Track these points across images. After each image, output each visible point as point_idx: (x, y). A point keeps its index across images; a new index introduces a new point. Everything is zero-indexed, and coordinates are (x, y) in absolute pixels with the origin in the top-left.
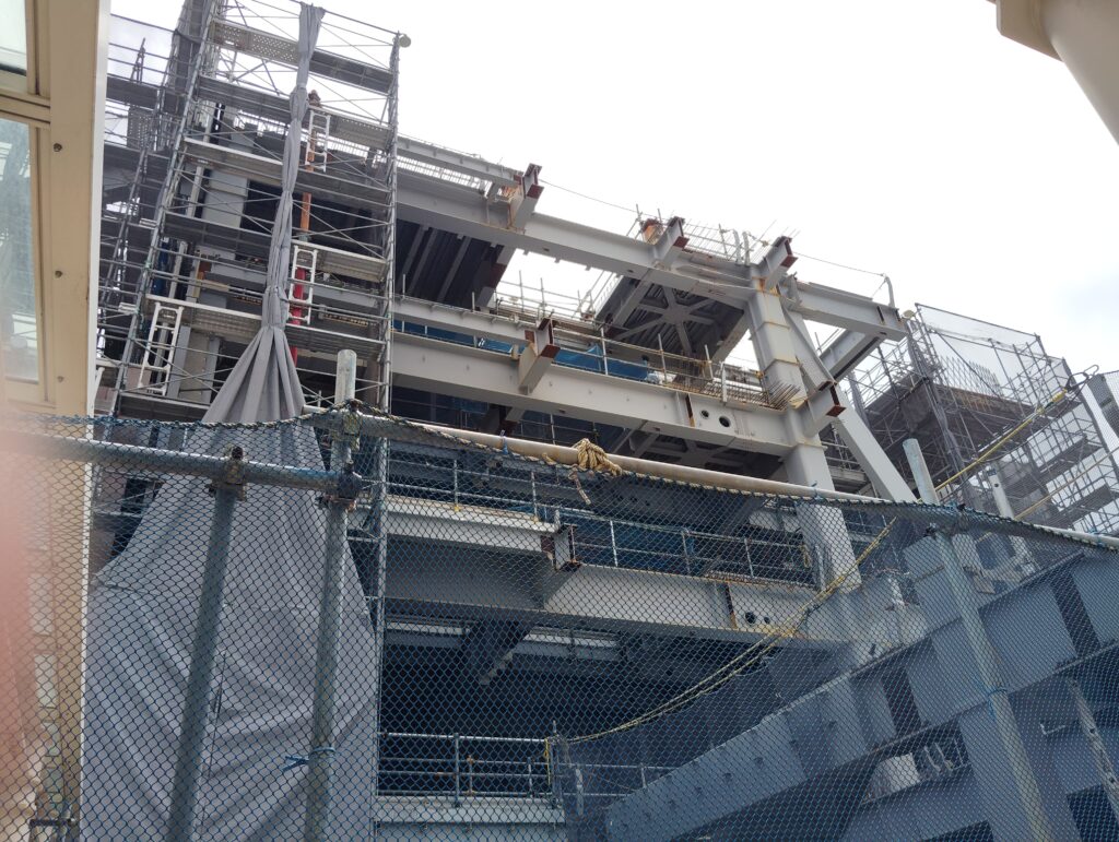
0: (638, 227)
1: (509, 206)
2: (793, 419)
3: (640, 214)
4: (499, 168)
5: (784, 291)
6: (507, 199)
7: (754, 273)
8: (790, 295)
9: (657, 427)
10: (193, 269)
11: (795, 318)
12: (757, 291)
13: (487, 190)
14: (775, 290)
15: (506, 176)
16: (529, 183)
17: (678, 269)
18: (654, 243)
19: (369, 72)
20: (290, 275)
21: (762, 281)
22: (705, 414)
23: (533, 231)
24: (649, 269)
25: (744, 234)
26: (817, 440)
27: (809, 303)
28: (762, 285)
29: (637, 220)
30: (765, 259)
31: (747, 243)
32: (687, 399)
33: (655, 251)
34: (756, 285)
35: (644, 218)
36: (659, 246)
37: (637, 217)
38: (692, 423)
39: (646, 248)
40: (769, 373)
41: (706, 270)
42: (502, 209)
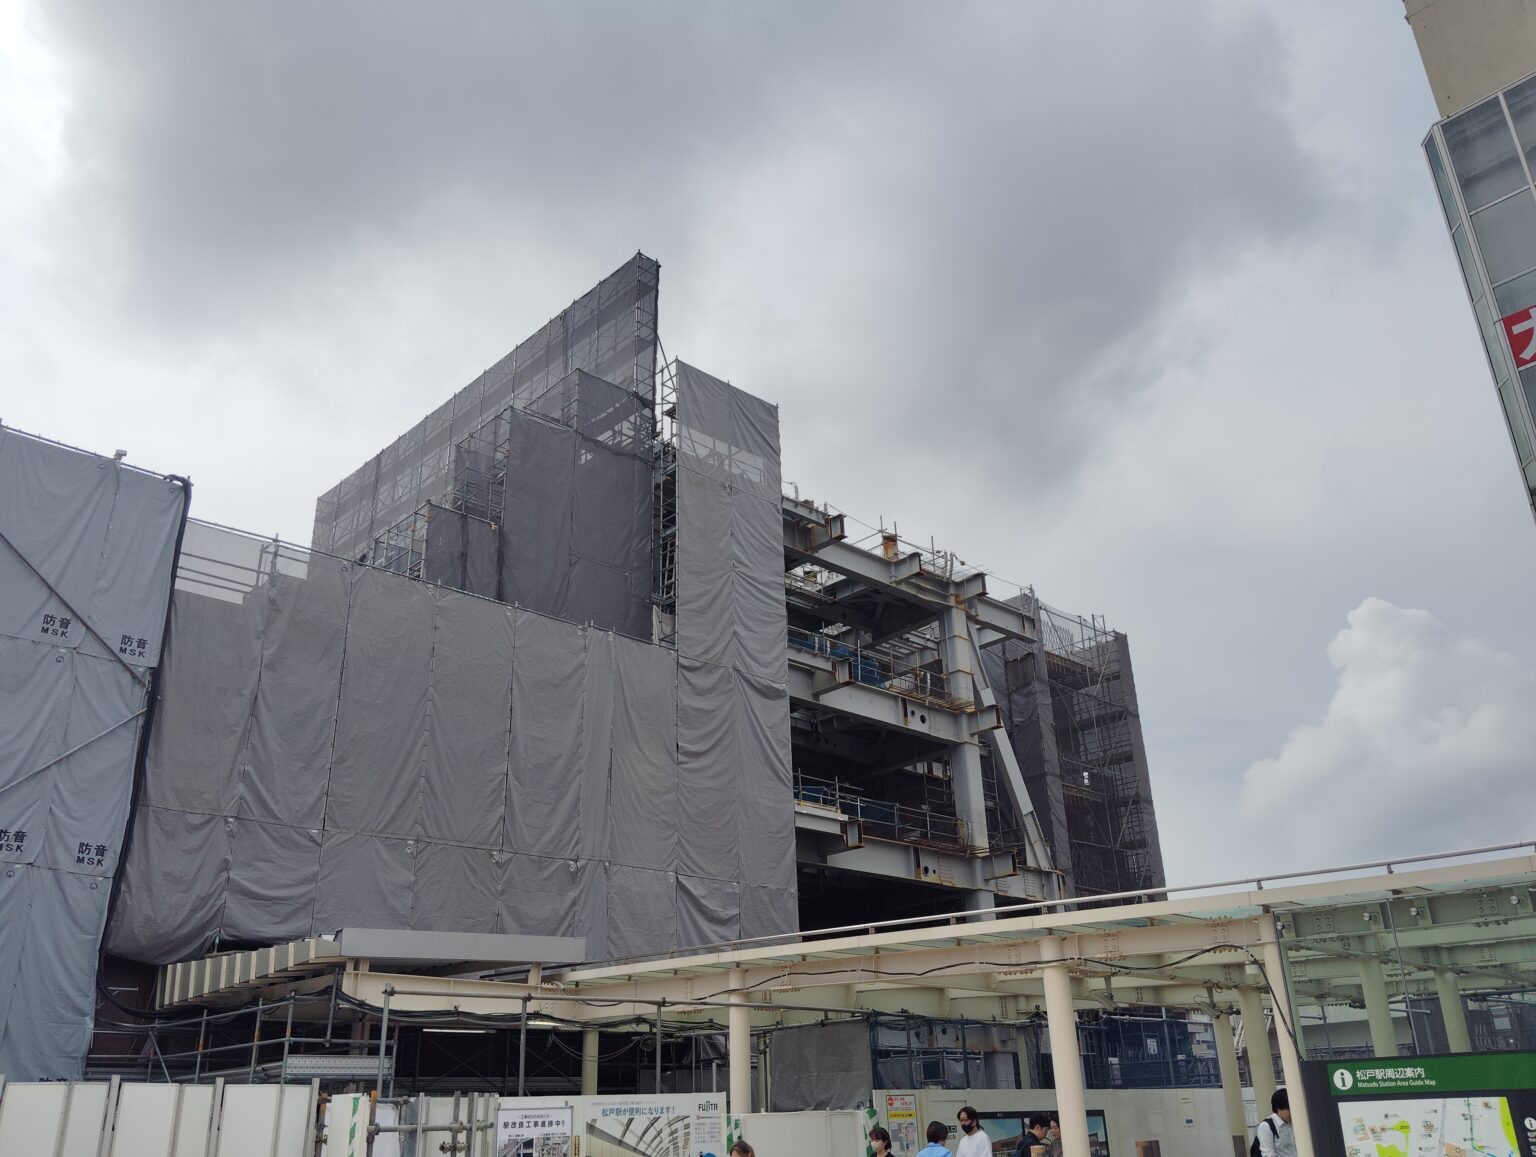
1: (809, 530)
2: (964, 720)
5: (968, 603)
7: (952, 590)
12: (949, 608)
14: (964, 606)
16: (837, 528)
18: (893, 561)
21: (957, 596)
22: (913, 713)
24: (888, 586)
25: (951, 555)
26: (976, 740)
28: (956, 601)
30: (963, 582)
31: (952, 561)
32: (904, 701)
33: (893, 567)
36: (897, 564)
38: (906, 722)
40: (950, 677)
42: (805, 530)
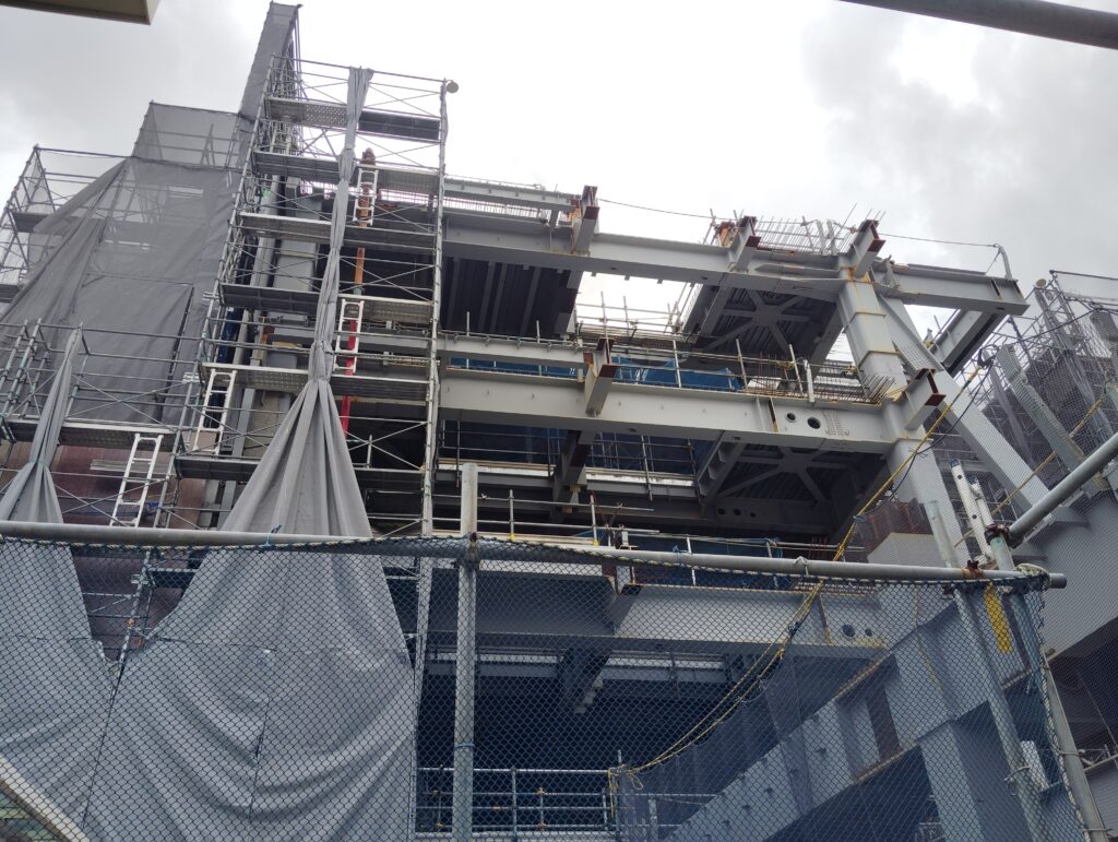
0: (713, 232)
1: (570, 231)
2: (892, 412)
3: (714, 218)
4: (556, 195)
5: (879, 278)
6: (570, 223)
7: (842, 263)
8: (886, 280)
9: (737, 435)
10: (258, 333)
11: (894, 304)
12: (845, 282)
13: (548, 218)
14: (867, 277)
15: (563, 202)
16: (586, 204)
17: (758, 270)
18: (729, 246)
19: (417, 123)
20: (337, 328)
21: (851, 269)
22: (791, 417)
23: (597, 252)
24: (724, 274)
26: (921, 432)
27: (908, 286)
28: (852, 275)
29: (711, 225)
30: (852, 247)
31: (831, 232)
32: (769, 404)
33: (730, 254)
34: (845, 275)
35: (718, 222)
36: (734, 248)
37: (711, 221)
38: (776, 429)
39: (720, 253)
40: (864, 367)
41: (786, 266)
42: (565, 234)
